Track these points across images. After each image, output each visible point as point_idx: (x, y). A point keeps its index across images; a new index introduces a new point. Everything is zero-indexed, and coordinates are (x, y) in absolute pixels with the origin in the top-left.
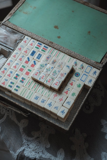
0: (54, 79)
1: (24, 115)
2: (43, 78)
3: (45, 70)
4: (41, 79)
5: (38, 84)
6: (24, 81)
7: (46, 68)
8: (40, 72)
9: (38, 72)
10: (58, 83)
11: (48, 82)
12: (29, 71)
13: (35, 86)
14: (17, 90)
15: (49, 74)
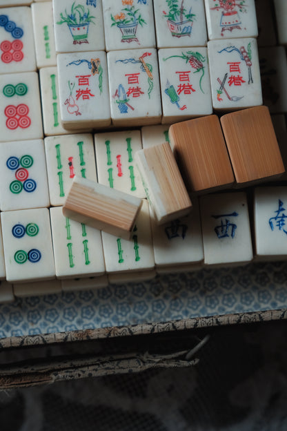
0: (201, 51)
1: (173, 364)
2: (137, 92)
3: (114, 37)
4: (133, 101)
5: (128, 140)
6: (34, 173)
7: (108, 22)
8: (94, 67)
9: (84, 70)
10: (243, 66)
11: (182, 96)
12: (16, 101)
13: (115, 162)
14: (33, 256)
15: (152, 43)
